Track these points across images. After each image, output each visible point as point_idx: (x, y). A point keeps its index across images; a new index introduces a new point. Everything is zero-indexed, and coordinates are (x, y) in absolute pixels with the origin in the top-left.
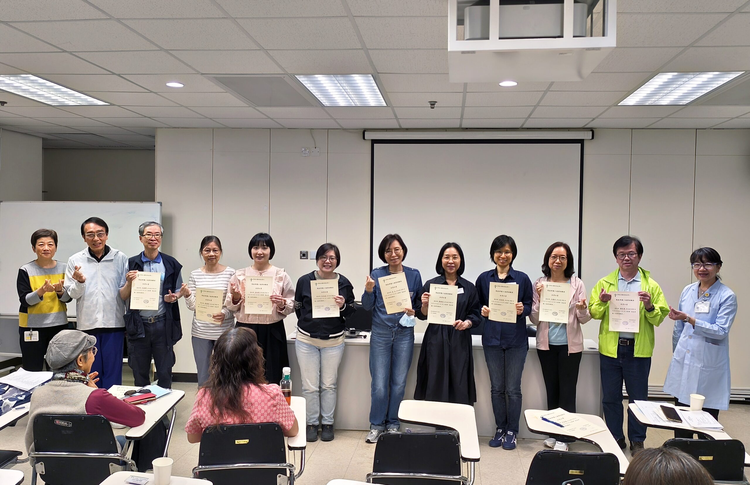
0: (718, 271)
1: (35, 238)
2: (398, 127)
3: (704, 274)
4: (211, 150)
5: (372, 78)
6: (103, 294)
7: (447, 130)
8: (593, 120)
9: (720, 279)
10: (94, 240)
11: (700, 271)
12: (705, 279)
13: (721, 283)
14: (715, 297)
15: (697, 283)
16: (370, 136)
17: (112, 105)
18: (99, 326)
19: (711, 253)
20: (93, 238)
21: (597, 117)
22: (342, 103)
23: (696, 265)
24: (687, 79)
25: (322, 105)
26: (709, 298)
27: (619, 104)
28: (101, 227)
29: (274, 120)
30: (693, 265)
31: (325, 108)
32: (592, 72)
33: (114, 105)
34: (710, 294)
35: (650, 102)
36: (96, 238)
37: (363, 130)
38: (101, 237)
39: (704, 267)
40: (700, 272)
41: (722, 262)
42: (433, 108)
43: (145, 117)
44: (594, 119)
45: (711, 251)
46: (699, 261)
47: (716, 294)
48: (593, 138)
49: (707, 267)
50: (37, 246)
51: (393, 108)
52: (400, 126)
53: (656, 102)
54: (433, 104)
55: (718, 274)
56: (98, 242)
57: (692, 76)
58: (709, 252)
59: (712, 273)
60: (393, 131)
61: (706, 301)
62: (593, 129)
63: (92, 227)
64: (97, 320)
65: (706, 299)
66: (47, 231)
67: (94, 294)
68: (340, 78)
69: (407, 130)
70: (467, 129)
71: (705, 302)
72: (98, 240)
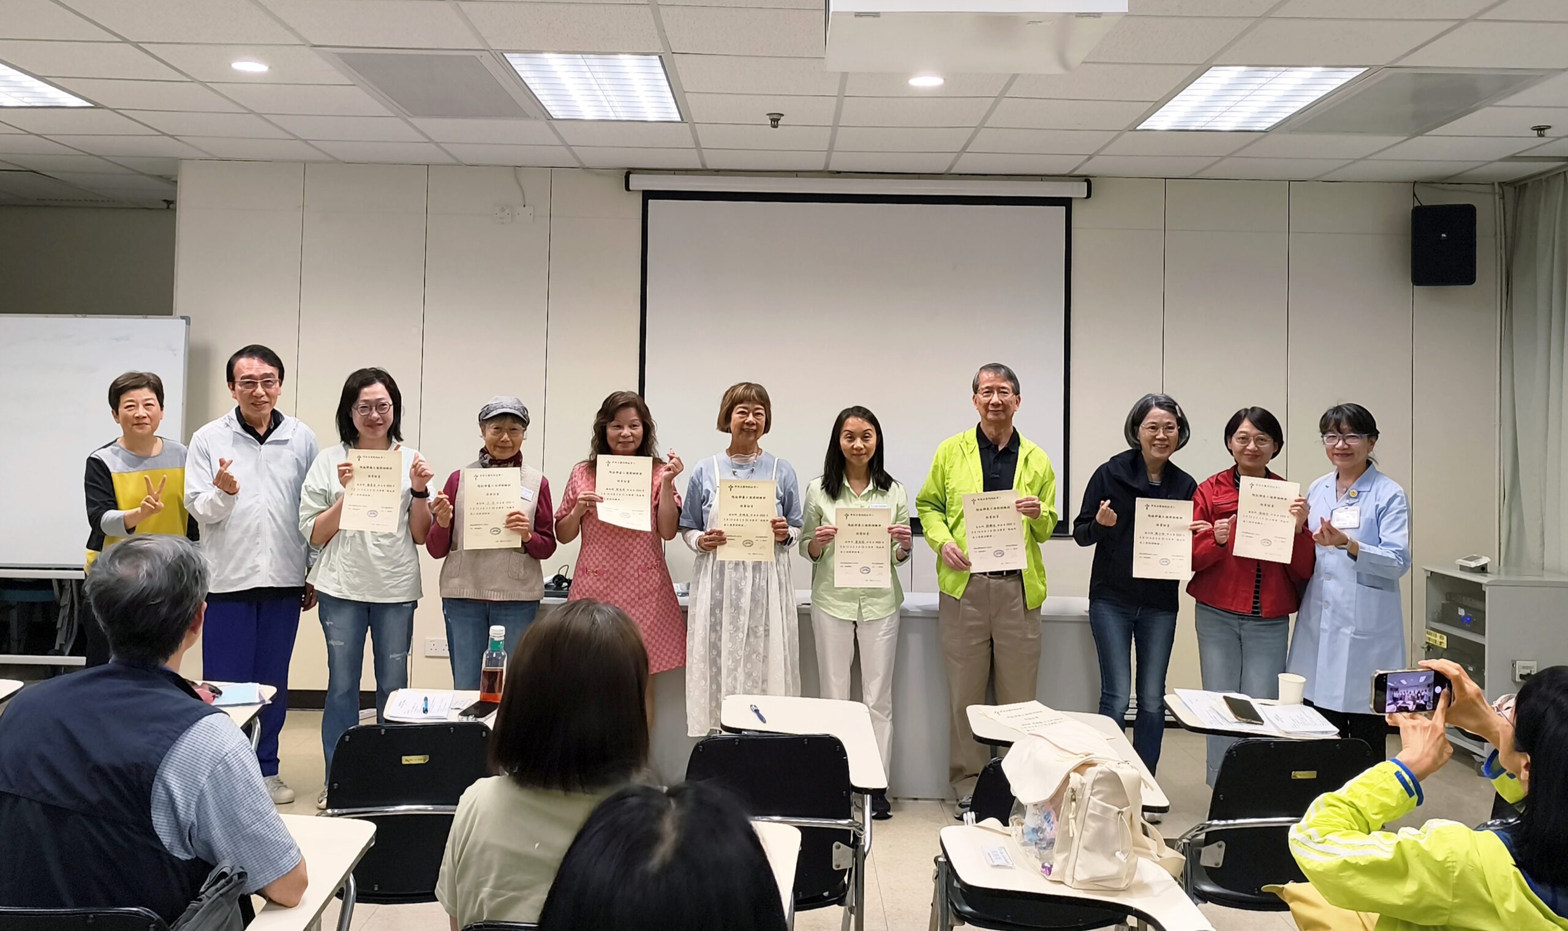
0: (1370, 450)
1: (116, 393)
2: (700, 167)
3: (1346, 454)
4: (300, 207)
5: (658, 63)
6: (271, 514)
7: (799, 173)
8: (1089, 159)
9: (1374, 462)
10: (254, 394)
11: (1338, 449)
12: (1347, 464)
13: (1377, 472)
14: (1369, 497)
15: (1333, 474)
16: (640, 183)
17: (97, 106)
18: (262, 583)
19: (1358, 415)
20: (251, 390)
21: (1097, 153)
22: (589, 113)
23: (1330, 437)
24: (1264, 81)
25: (548, 116)
26: (1357, 500)
27: (1138, 128)
28: (272, 367)
29: (442, 148)
30: (1325, 438)
31: (552, 122)
32: (1083, 63)
33: (103, 107)
34: (1359, 492)
35: (1198, 124)
36: (260, 390)
37: (626, 171)
38: (269, 387)
39: (1344, 440)
40: (1336, 452)
41: (1378, 433)
42: (775, 126)
43: (164, 134)
44: (1090, 157)
45: (1357, 411)
46: (1336, 431)
47: (1369, 491)
48: (1089, 196)
49: (1348, 441)
50: (121, 410)
51: (693, 125)
52: (703, 164)
53: (1209, 124)
54: (775, 120)
55: (1371, 454)
56: (262, 399)
57: (1274, 74)
58: (1354, 413)
59: (1359, 453)
60: (687, 174)
61: (1352, 505)
62: (1091, 179)
63: (250, 366)
64: (257, 569)
65: (1352, 501)
66: (141, 375)
67: (251, 512)
68: (594, 60)
69: (717, 172)
70: (839, 172)
71: (1349, 507)
72: (262, 396)
